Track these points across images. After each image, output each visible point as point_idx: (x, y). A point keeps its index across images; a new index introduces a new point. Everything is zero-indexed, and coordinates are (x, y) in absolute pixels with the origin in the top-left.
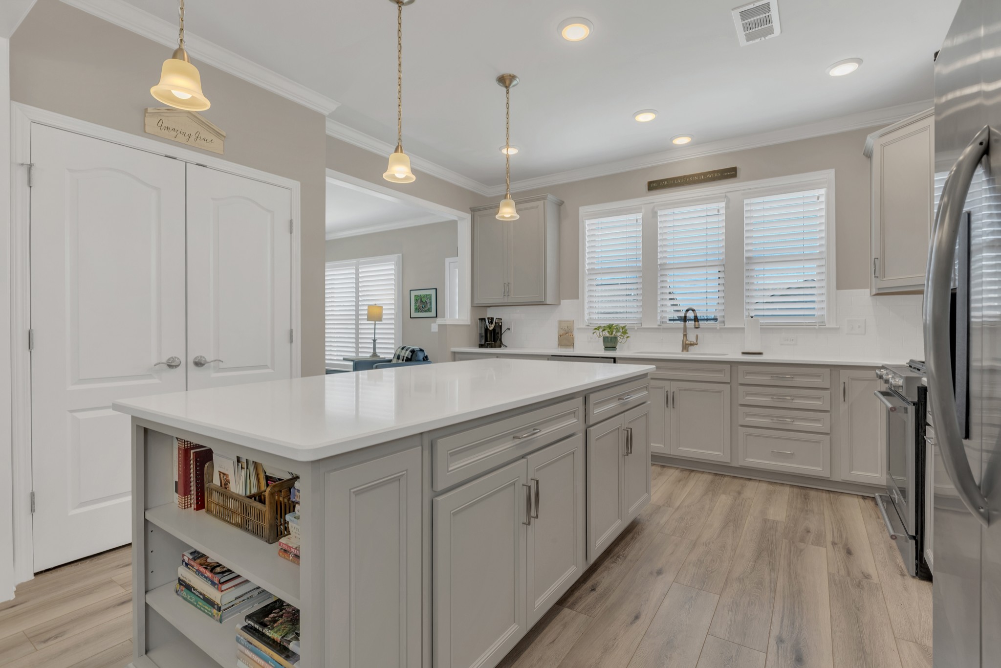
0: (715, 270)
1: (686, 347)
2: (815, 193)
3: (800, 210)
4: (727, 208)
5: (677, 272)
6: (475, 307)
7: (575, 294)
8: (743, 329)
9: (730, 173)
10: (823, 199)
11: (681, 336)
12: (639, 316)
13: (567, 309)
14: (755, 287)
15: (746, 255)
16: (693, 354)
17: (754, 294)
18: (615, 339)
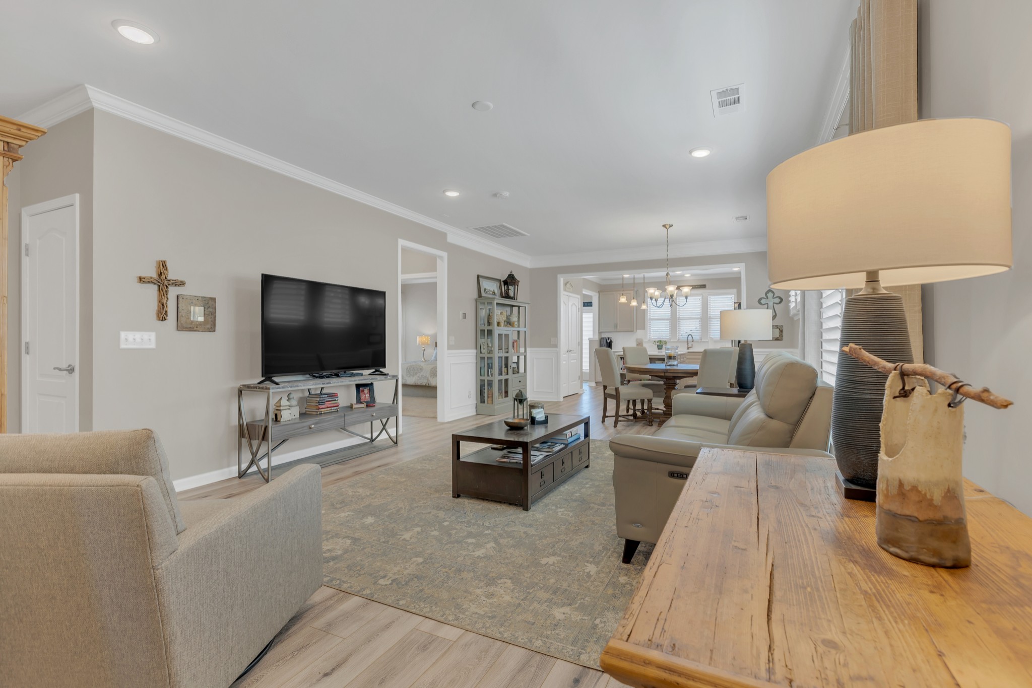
0: (698, 321)
1: (688, 348)
2: (731, 296)
3: (726, 304)
4: (702, 298)
5: (684, 321)
6: (600, 333)
7: (643, 327)
8: (708, 342)
9: (704, 286)
10: (733, 298)
11: (686, 344)
12: (670, 337)
13: (639, 334)
14: (712, 329)
15: (709, 315)
16: (691, 350)
17: (712, 334)
18: (662, 346)
